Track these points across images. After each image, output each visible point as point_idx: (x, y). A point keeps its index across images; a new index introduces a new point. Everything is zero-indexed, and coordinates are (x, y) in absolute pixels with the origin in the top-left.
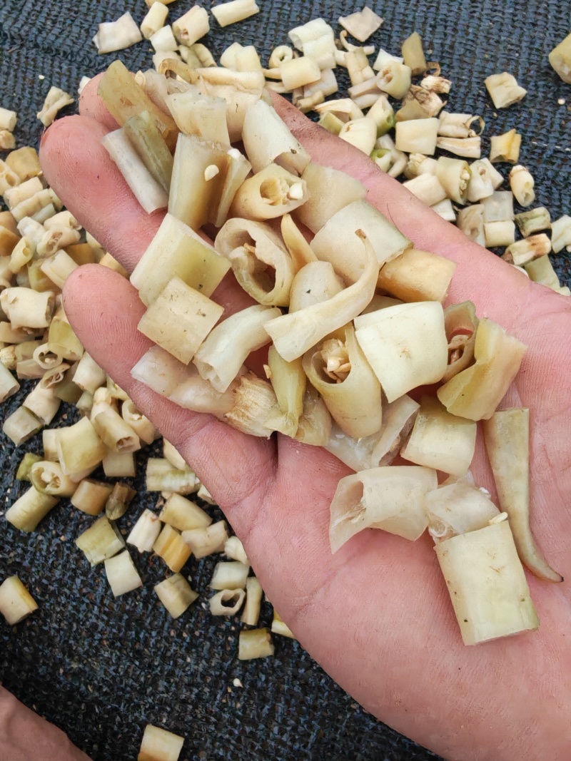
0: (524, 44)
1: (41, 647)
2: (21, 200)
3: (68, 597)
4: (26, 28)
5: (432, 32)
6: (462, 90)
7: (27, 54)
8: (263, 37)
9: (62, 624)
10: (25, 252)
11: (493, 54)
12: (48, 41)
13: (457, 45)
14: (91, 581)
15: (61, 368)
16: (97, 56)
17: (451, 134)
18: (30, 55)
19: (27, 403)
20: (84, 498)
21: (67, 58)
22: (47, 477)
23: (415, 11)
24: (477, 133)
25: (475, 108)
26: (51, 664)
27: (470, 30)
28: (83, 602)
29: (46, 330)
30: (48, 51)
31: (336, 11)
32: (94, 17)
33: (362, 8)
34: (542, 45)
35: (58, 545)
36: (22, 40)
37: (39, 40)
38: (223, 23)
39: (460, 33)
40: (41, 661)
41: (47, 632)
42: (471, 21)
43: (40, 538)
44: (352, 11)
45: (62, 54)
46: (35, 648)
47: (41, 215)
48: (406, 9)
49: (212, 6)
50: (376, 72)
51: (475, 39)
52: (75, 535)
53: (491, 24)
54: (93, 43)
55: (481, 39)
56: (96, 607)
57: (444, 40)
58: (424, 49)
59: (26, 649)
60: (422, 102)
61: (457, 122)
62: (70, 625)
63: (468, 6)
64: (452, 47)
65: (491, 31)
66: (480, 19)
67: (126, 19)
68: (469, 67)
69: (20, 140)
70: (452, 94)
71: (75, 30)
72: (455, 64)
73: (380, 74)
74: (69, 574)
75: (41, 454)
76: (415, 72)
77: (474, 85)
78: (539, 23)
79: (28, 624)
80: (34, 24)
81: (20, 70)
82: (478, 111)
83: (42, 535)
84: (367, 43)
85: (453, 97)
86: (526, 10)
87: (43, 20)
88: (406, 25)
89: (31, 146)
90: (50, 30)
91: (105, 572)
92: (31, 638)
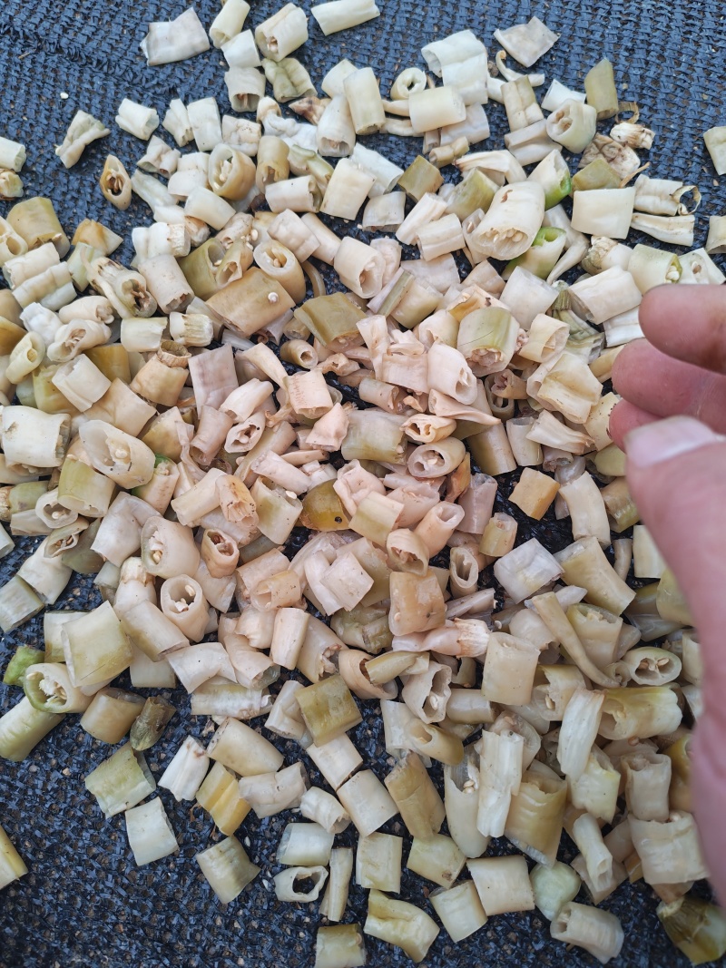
1: (29, 929)
2: (27, 277)
3: (70, 859)
4: (46, 24)
5: (627, 59)
6: (669, 145)
7: (46, 60)
8: (384, 52)
9: (61, 896)
10: (30, 357)
11: (715, 94)
12: (76, 45)
13: (663, 78)
14: (104, 837)
15: (76, 528)
16: (145, 68)
17: (651, 209)
18: (49, 63)
19: (22, 573)
20: (99, 719)
21: (101, 69)
22: (47, 687)
23: (605, 26)
24: (689, 209)
25: (686, 171)
26: (43, 955)
27: (684, 58)
28: (92, 868)
29: (57, 470)
30: (74, 58)
31: (491, 20)
32: (143, 13)
33: (529, 18)
35: (59, 781)
36: (40, 41)
37: (64, 42)
38: (327, 30)
39: (668, 62)
40: (29, 950)
41: (38, 907)
42: (686, 45)
43: (34, 768)
44: (513, 22)
45: (95, 63)
46: (20, 928)
47: (54, 299)
48: (590, 24)
49: (312, 5)
50: (546, 113)
51: (689, 72)
52: (85, 768)
53: (714, 51)
54: (140, 49)
55: (699, 71)
56: (110, 876)
57: (646, 70)
58: (617, 82)
59: (8, 930)
60: (612, 160)
61: (661, 191)
62: (71, 899)
63: (680, 24)
64: (656, 81)
65: (714, 61)
66: (697, 43)
67: (189, 17)
68: (680, 112)
69: (30, 184)
70: (654, 150)
71: (116, 29)
72: (661, 106)
73: (552, 117)
74: (74, 824)
75: (43, 652)
76: (602, 116)
77: (687, 138)
79: (12, 893)
80: (57, 20)
81: (34, 84)
82: (692, 177)
83: (36, 764)
84: (534, 68)
87: (70, 14)
88: (591, 45)
89: (45, 195)
90: (80, 29)
91: (125, 825)
92: (15, 913)
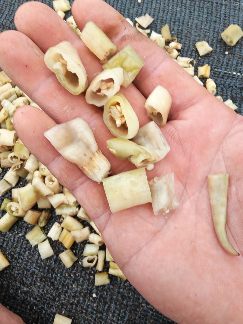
0: (211, 30)
1: (11, 281)
3: (22, 260)
4: (5, 21)
5: (173, 24)
6: (186, 48)
9: (20, 272)
10: (4, 114)
11: (198, 33)
13: (184, 29)
14: (32, 253)
15: (20, 163)
17: (182, 66)
19: (5, 177)
20: (29, 218)
22: (13, 209)
23: (167, 16)
24: (193, 66)
25: (191, 55)
26: (15, 289)
27: (189, 24)
28: (29, 262)
29: (13, 147)
31: (134, 15)
33: (145, 14)
34: (218, 30)
35: (18, 238)
36: (4, 26)
37: (11, 26)
39: (185, 25)
40: (11, 288)
41: (13, 275)
42: (190, 20)
43: (11, 235)
44: (141, 15)
46: (8, 281)
47: (11, 99)
48: (163, 15)
51: (191, 27)
52: (26, 233)
53: (198, 21)
55: (194, 27)
56: (34, 264)
57: (179, 27)
58: (171, 31)
59: (4, 282)
60: (170, 53)
61: (184, 61)
62: (23, 272)
63: (188, 14)
64: (182, 30)
65: (198, 24)
66: (193, 19)
68: (189, 39)
70: (182, 50)
72: (183, 37)
74: (23, 250)
75: (11, 199)
76: (167, 41)
77: (191, 46)
78: (217, 21)
79: (5, 272)
80: (8, 20)
82: (193, 57)
83: (11, 233)
84: (147, 28)
85: (182, 51)
86: (212, 16)
87: (12, 18)
88: (163, 21)
91: (38, 249)
92: (6, 277)
